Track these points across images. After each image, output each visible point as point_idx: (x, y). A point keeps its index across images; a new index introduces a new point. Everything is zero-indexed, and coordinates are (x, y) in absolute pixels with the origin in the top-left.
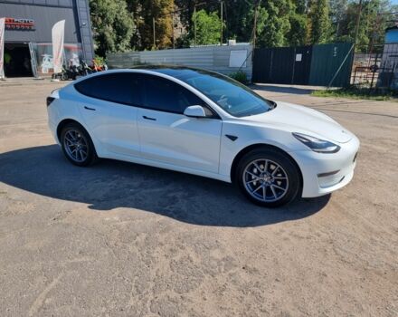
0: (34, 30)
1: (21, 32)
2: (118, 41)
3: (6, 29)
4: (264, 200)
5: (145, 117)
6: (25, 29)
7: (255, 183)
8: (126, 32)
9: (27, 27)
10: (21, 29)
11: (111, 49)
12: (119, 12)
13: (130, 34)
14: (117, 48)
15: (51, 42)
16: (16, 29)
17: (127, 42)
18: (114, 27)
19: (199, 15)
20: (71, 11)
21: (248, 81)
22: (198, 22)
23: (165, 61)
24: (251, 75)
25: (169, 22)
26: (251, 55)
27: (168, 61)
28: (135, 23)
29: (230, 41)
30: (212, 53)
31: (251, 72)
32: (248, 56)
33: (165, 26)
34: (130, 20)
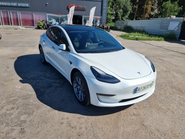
0: (85, 11)
1: (81, 11)
2: (123, 16)
3: (75, 10)
5: (53, 47)
6: (82, 10)
8: (127, 12)
9: (83, 10)
10: (81, 10)
11: (119, 19)
12: (126, 3)
13: (129, 13)
14: (122, 19)
15: (89, 15)
16: (79, 10)
17: (127, 16)
18: (123, 9)
19: (166, 3)
20: (100, 3)
21: (177, 38)
22: (165, 7)
23: (138, 25)
24: (179, 35)
25: (149, 7)
26: (181, 25)
27: (139, 25)
28: (133, 8)
29: (172, 16)
30: (160, 22)
31: (179, 34)
32: (179, 25)
33: (147, 9)
34: (131, 6)
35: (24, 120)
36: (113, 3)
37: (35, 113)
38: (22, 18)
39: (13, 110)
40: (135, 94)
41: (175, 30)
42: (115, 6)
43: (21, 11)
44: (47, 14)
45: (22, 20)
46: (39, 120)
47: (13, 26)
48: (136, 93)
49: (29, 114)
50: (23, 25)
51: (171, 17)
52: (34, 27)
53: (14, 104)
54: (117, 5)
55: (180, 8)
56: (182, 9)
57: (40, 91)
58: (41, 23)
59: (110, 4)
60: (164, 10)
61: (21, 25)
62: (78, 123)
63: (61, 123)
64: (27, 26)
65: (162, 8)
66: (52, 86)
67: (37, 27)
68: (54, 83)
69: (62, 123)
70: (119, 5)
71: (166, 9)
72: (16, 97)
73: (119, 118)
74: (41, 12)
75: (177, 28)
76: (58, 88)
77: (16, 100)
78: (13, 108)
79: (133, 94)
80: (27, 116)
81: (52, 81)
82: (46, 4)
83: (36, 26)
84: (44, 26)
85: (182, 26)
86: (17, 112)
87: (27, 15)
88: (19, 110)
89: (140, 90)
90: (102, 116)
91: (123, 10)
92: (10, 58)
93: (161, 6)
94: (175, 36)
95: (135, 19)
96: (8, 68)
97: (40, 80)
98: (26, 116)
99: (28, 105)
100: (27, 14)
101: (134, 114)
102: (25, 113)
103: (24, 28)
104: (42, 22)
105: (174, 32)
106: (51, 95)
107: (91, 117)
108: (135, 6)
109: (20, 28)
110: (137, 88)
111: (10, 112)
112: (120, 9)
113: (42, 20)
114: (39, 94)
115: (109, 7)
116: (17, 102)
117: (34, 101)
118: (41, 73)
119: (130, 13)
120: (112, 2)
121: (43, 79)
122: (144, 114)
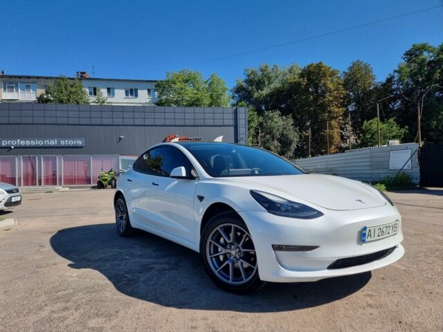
2: (282, 153)
4: (230, 282)
5: (153, 184)
7: (221, 258)
8: (291, 143)
12: (285, 128)
13: (293, 147)
17: (291, 154)
18: (280, 140)
19: (371, 123)
20: (232, 128)
21: (415, 185)
22: (369, 129)
23: (319, 167)
24: (419, 177)
25: (336, 133)
26: (416, 155)
27: (322, 167)
28: (300, 136)
29: (390, 141)
30: (368, 156)
31: (419, 174)
32: (412, 156)
33: (331, 137)
34: (296, 134)
35: (97, 326)
36: (258, 129)
37: (121, 314)
38: (64, 176)
39: (67, 312)
40: (364, 245)
41: (406, 167)
42: (261, 137)
43: (65, 154)
44: (121, 157)
45: (64, 179)
46: (135, 325)
47: (43, 187)
48: (364, 241)
49: (109, 317)
50: (65, 184)
51: (388, 144)
52: (89, 185)
53: (67, 302)
54: (267, 134)
55: (403, 131)
56: (407, 131)
57: (126, 277)
58: (107, 175)
59: (252, 131)
60: (368, 136)
61: (60, 184)
62: (235, 326)
63: (192, 328)
64: (75, 184)
65: (364, 132)
66: (152, 268)
67: (96, 185)
68: (154, 263)
69: (194, 328)
70: (270, 133)
71: (373, 135)
72: (71, 291)
73: (334, 313)
74: (107, 153)
75: (409, 163)
76: (167, 272)
77: (72, 295)
78: (66, 309)
79: (358, 244)
80: (105, 319)
81: (149, 260)
82: (120, 138)
83: (93, 183)
84: (114, 181)
85: (420, 158)
86: (77, 314)
87: (76, 163)
88: (82, 310)
89: (372, 235)
90: (291, 312)
91: (280, 142)
92: (45, 233)
93: (361, 129)
94: (411, 179)
95: (310, 156)
96: (43, 246)
97: (121, 260)
98: (101, 320)
99: (102, 301)
100: (77, 161)
101: (370, 305)
102: (97, 315)
103: (67, 189)
104: (108, 173)
105: (406, 172)
106: (152, 283)
107: (262, 314)
108: (304, 133)
109: (58, 190)
110: (365, 228)
111: (61, 315)
112: (273, 140)
113: (109, 170)
114: (124, 282)
115: (251, 139)
116: (74, 299)
117: (114, 295)
118: (120, 251)
119: (297, 146)
120: (256, 129)
121: (127, 259)
122: (396, 303)
